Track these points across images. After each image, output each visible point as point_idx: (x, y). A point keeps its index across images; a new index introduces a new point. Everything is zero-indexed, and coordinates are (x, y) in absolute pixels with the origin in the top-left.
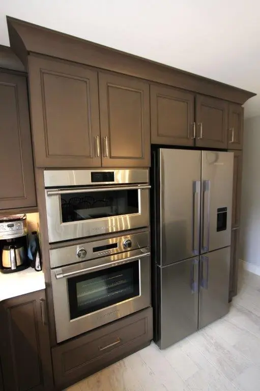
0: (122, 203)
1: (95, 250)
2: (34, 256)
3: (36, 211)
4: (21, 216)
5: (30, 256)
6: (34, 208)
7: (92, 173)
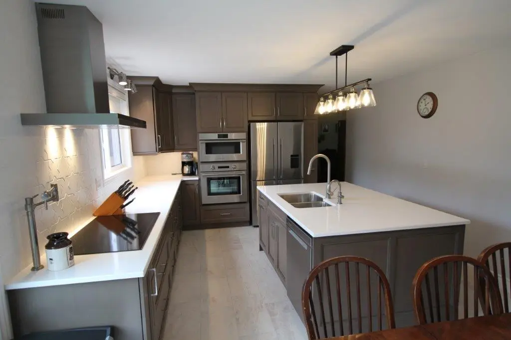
0: (232, 148)
1: (219, 167)
2: (195, 170)
3: (196, 151)
4: (191, 152)
5: (194, 170)
6: (195, 149)
7: (218, 135)
